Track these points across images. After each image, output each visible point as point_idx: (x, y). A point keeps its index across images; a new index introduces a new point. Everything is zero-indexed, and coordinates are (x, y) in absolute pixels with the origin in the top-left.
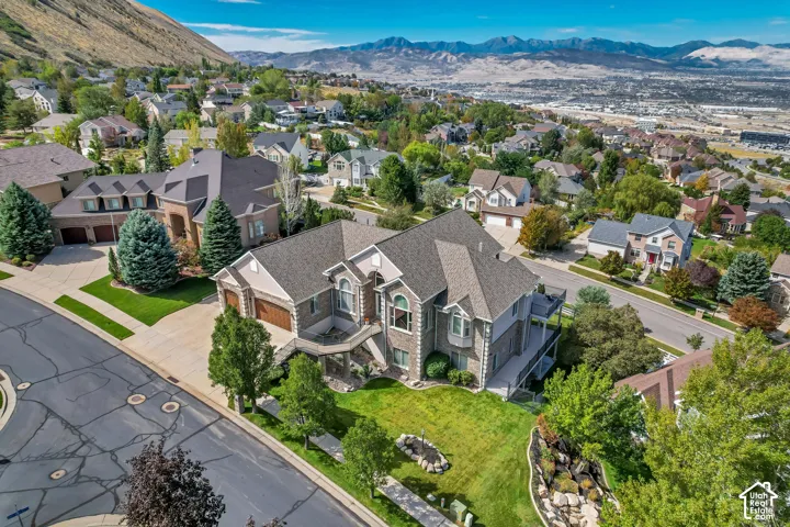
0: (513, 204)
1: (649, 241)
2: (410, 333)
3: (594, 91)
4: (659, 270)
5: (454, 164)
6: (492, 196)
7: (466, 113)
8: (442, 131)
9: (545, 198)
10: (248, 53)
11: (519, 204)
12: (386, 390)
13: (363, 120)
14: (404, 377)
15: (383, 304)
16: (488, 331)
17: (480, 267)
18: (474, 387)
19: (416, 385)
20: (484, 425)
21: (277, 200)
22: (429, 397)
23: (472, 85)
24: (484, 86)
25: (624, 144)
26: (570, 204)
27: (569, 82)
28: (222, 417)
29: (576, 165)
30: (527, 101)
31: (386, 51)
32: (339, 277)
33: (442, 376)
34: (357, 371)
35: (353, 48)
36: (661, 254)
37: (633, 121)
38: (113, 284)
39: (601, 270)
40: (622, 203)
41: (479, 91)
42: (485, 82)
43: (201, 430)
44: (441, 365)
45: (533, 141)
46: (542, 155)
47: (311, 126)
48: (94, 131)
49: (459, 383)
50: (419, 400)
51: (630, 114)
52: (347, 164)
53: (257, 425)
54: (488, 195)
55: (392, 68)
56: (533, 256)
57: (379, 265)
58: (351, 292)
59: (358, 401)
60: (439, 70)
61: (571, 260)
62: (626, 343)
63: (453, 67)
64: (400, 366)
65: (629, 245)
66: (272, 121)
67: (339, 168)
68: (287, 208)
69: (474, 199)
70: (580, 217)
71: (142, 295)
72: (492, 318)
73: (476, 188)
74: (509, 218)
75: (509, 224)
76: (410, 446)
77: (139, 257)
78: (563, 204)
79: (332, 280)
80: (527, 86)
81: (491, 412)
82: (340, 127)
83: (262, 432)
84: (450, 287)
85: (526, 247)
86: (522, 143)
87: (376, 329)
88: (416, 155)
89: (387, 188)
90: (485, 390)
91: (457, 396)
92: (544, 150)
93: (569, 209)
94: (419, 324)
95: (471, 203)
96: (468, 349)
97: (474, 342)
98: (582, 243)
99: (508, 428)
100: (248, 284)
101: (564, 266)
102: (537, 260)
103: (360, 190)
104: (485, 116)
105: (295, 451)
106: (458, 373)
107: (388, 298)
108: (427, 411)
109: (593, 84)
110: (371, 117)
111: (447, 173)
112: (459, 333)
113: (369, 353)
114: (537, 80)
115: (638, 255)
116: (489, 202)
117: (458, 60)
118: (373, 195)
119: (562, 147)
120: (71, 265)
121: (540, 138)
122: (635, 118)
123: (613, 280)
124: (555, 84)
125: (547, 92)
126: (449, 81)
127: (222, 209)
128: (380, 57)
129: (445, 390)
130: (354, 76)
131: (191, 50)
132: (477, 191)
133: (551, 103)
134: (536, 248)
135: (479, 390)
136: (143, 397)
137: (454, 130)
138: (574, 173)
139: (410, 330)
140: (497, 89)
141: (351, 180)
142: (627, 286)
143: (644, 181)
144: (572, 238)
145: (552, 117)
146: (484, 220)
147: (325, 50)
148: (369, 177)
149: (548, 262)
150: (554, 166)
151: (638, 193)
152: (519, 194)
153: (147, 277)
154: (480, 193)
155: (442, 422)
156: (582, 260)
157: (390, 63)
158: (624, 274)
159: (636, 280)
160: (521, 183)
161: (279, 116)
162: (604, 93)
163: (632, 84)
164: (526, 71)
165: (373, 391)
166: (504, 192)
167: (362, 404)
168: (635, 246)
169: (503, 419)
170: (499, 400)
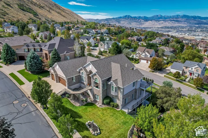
0: (149, 57)
1: (190, 69)
2: (99, 90)
3: (183, 30)
4: (193, 78)
5: (135, 46)
6: (143, 54)
7: (143, 34)
8: (135, 38)
9: (160, 56)
10: (90, 19)
11: (151, 57)
12: (91, 106)
13: (113, 35)
14: (97, 103)
15: (92, 80)
16: (122, 91)
17: (123, 71)
18: (118, 108)
19: (100, 106)
20: (117, 121)
21: (74, 51)
22: (103, 110)
23: (148, 28)
24: (151, 28)
25: (189, 43)
26: (168, 58)
27: (175, 27)
28: (37, 109)
29: (172, 48)
30: (163, 32)
31: (125, 19)
32: (81, 72)
33: (108, 104)
34: (83, 100)
35: (116, 18)
36: (194, 73)
37: (194, 38)
38: (26, 71)
39: (173, 77)
40: (184, 58)
41: (149, 29)
42: (151, 27)
43: (29, 113)
44: (108, 101)
45: (160, 41)
46: (163, 45)
47: (98, 35)
48: (42, 35)
49: (113, 107)
50: (100, 111)
51: (193, 36)
52: (103, 44)
53: (46, 113)
54: (142, 54)
55: (126, 23)
56: (153, 72)
57: (91, 68)
58: (84, 76)
59: (80, 109)
60: (139, 24)
61: (165, 74)
62: (172, 99)
63: (143, 23)
64: (97, 100)
65: (183, 70)
66: (88, 34)
67: (101, 45)
68: (77, 53)
69: (138, 55)
70: (170, 62)
71: (32, 74)
72: (123, 86)
73: (139, 52)
74: (147, 60)
75: (147, 62)
76: (89, 125)
77: (31, 63)
78: (166, 58)
79: (79, 73)
80: (163, 28)
81: (121, 117)
82: (106, 36)
83: (47, 115)
84: (113, 77)
85: (151, 69)
86: (157, 42)
87: (90, 88)
88: (124, 43)
89: (113, 51)
90: (121, 110)
91: (112, 111)
92: (164, 44)
93: (168, 59)
94: (101, 87)
95: (137, 56)
96: (117, 96)
97: (118, 94)
98: (169, 69)
99: (125, 123)
100: (56, 72)
101: (163, 75)
102: (154, 73)
103: (107, 51)
104: (148, 34)
105: (54, 122)
106: (113, 104)
107: (93, 79)
108: (100, 115)
109: (183, 27)
110: (116, 34)
111: (132, 48)
112: (113, 91)
113: (89, 95)
114: (166, 27)
115: (186, 73)
116: (142, 56)
117: (144, 21)
118: (109, 53)
119: (169, 43)
120: (18, 65)
121: (163, 41)
122: (195, 37)
123: (177, 80)
124: (171, 28)
125: (169, 30)
126: (141, 27)
127: (55, 52)
128: (123, 20)
129: (108, 108)
130: (115, 25)
131: (75, 18)
132: (139, 53)
133: (170, 33)
134: (154, 69)
135: (119, 109)
136: (18, 102)
137: (138, 38)
138: (171, 50)
139: (99, 89)
140: (154, 29)
141: (104, 49)
142: (181, 82)
143: (191, 52)
144: (166, 67)
145: (168, 36)
146: (140, 61)
147: (109, 18)
148: (109, 48)
149: (157, 74)
150: (165, 48)
151: (189, 55)
152: (151, 54)
153: (33, 69)
154: (140, 53)
155: (104, 119)
156: (168, 74)
157: (126, 22)
158: (181, 78)
159: (185, 81)
160: (152, 51)
161: (90, 33)
162: (186, 30)
163: (195, 27)
164: (163, 24)
165: (86, 107)
166: (146, 53)
167: (82, 110)
168: (185, 70)
169: (124, 120)
170: (125, 113)
